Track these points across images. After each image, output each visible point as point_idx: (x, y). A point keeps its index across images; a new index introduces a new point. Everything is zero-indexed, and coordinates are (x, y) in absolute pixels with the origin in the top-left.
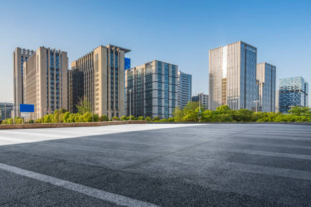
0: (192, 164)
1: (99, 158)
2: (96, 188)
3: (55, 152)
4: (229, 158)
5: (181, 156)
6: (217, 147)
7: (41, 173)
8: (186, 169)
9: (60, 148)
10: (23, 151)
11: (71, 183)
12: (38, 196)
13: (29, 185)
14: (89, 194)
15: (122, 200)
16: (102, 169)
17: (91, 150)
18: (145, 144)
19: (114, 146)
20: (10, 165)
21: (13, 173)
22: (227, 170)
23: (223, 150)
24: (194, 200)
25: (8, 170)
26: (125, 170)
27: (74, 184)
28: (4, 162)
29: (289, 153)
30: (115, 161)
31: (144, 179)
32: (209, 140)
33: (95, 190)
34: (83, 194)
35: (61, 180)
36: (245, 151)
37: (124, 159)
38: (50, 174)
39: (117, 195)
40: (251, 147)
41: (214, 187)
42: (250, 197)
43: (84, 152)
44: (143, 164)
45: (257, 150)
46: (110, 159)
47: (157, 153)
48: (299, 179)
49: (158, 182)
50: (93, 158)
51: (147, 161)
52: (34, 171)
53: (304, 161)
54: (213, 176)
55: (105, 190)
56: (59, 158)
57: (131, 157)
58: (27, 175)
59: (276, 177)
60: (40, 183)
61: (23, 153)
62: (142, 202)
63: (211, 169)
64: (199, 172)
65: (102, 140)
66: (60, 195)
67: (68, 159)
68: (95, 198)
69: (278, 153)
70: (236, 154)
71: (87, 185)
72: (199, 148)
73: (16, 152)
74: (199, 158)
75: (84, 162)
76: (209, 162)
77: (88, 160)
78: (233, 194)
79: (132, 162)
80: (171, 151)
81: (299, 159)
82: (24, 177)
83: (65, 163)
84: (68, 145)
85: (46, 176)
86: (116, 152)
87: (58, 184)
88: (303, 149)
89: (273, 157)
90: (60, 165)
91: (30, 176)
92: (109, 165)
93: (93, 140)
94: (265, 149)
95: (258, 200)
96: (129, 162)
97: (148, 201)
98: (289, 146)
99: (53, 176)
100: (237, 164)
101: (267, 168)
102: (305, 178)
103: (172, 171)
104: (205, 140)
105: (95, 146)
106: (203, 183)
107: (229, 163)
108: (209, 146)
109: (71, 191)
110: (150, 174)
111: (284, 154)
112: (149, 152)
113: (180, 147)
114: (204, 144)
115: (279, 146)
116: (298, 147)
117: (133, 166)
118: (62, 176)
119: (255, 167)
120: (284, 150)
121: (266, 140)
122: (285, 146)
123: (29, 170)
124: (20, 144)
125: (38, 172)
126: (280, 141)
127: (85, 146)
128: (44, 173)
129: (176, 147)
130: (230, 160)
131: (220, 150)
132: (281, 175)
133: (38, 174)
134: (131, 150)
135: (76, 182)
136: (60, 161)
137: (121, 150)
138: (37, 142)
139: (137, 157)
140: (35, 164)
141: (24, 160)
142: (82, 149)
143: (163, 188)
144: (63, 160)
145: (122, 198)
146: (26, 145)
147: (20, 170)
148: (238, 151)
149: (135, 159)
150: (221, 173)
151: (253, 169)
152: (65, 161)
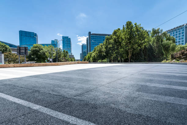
0: (116, 93)
1: (60, 89)
2: (57, 111)
3: (33, 84)
4: (138, 88)
5: (109, 88)
6: (131, 81)
7: (25, 100)
8: (112, 97)
9: (36, 82)
10: (14, 84)
11: (43, 107)
12: (23, 117)
13: (18, 109)
14: (54, 115)
15: (73, 120)
16: (62, 97)
17: (55, 83)
18: (87, 79)
19: (69, 80)
20: (6, 94)
21: (8, 100)
22: (137, 98)
23: (134, 83)
24: (117, 120)
25: (5, 98)
26: (75, 97)
27: (44, 108)
28: (2, 92)
29: (174, 85)
30: (69, 91)
31: (87, 104)
32: (125, 76)
33: (57, 112)
34: (50, 115)
35: (36, 105)
36: (148, 84)
37: (75, 90)
38: (30, 101)
39: (70, 116)
40: (151, 81)
41: (128, 110)
42: (150, 117)
43: (50, 85)
44: (86, 93)
45: (155, 83)
46: (66, 90)
47: (95, 85)
48: (180, 104)
49: (95, 107)
50: (56, 89)
51: (88, 91)
52: (21, 98)
53: (183, 91)
54: (128, 102)
55: (63, 113)
56: (36, 89)
57: (79, 88)
58: (16, 102)
59: (166, 103)
60: (24, 107)
61: (14, 85)
62: (85, 121)
63: (127, 97)
64: (119, 99)
65: (62, 75)
66: (36, 116)
67: (41, 90)
68: (57, 118)
69: (167, 85)
70: (142, 86)
71: (52, 109)
72: (119, 81)
73: (9, 85)
74: (119, 89)
75: (51, 92)
76: (126, 92)
77: (53, 91)
78: (140, 116)
79: (79, 92)
80: (103, 84)
81: (180, 90)
82: (15, 103)
83: (39, 93)
84: (41, 79)
85: (28, 102)
86: (69, 85)
87: (35, 108)
88: (182, 82)
89: (164, 88)
90: (36, 94)
91: (18, 102)
92: (65, 94)
93: (56, 76)
94: (160, 82)
95: (155, 120)
96: (78, 92)
97: (89, 120)
98: (174, 80)
99: (32, 102)
100: (142, 93)
101: (160, 96)
102: (183, 104)
103: (104, 99)
104: (123, 75)
105: (57, 80)
106: (122, 107)
107: (137, 93)
108: (125, 80)
109: (43, 113)
110: (90, 101)
111: (171, 86)
112: (90, 85)
113: (108, 81)
114: (123, 79)
115: (168, 80)
116: (179, 81)
117: (80, 95)
118: (37, 102)
119: (154, 95)
120: (170, 83)
121: (160, 76)
122: (171, 80)
123: (18, 98)
124: (12, 79)
125: (23, 99)
126: (169, 77)
127: (51, 80)
128: (26, 100)
129: (106, 81)
130: (138, 91)
131: (132, 83)
132: (169, 102)
133: (23, 101)
134: (79, 83)
135: (45, 107)
136: (36, 91)
137: (73, 83)
138: (22, 77)
139: (82, 88)
140: (21, 93)
141: (15, 90)
142: (49, 82)
143: (98, 111)
144: (38, 91)
145: (74, 118)
146: (16, 79)
147: (12, 98)
148: (143, 83)
149: (81, 89)
150: (133, 100)
151: (152, 97)
152: (39, 91)
